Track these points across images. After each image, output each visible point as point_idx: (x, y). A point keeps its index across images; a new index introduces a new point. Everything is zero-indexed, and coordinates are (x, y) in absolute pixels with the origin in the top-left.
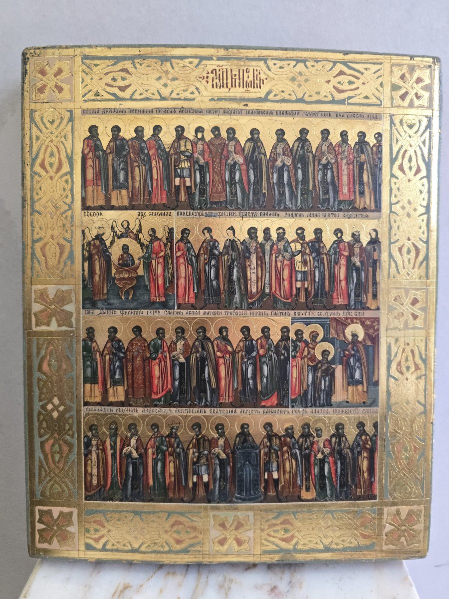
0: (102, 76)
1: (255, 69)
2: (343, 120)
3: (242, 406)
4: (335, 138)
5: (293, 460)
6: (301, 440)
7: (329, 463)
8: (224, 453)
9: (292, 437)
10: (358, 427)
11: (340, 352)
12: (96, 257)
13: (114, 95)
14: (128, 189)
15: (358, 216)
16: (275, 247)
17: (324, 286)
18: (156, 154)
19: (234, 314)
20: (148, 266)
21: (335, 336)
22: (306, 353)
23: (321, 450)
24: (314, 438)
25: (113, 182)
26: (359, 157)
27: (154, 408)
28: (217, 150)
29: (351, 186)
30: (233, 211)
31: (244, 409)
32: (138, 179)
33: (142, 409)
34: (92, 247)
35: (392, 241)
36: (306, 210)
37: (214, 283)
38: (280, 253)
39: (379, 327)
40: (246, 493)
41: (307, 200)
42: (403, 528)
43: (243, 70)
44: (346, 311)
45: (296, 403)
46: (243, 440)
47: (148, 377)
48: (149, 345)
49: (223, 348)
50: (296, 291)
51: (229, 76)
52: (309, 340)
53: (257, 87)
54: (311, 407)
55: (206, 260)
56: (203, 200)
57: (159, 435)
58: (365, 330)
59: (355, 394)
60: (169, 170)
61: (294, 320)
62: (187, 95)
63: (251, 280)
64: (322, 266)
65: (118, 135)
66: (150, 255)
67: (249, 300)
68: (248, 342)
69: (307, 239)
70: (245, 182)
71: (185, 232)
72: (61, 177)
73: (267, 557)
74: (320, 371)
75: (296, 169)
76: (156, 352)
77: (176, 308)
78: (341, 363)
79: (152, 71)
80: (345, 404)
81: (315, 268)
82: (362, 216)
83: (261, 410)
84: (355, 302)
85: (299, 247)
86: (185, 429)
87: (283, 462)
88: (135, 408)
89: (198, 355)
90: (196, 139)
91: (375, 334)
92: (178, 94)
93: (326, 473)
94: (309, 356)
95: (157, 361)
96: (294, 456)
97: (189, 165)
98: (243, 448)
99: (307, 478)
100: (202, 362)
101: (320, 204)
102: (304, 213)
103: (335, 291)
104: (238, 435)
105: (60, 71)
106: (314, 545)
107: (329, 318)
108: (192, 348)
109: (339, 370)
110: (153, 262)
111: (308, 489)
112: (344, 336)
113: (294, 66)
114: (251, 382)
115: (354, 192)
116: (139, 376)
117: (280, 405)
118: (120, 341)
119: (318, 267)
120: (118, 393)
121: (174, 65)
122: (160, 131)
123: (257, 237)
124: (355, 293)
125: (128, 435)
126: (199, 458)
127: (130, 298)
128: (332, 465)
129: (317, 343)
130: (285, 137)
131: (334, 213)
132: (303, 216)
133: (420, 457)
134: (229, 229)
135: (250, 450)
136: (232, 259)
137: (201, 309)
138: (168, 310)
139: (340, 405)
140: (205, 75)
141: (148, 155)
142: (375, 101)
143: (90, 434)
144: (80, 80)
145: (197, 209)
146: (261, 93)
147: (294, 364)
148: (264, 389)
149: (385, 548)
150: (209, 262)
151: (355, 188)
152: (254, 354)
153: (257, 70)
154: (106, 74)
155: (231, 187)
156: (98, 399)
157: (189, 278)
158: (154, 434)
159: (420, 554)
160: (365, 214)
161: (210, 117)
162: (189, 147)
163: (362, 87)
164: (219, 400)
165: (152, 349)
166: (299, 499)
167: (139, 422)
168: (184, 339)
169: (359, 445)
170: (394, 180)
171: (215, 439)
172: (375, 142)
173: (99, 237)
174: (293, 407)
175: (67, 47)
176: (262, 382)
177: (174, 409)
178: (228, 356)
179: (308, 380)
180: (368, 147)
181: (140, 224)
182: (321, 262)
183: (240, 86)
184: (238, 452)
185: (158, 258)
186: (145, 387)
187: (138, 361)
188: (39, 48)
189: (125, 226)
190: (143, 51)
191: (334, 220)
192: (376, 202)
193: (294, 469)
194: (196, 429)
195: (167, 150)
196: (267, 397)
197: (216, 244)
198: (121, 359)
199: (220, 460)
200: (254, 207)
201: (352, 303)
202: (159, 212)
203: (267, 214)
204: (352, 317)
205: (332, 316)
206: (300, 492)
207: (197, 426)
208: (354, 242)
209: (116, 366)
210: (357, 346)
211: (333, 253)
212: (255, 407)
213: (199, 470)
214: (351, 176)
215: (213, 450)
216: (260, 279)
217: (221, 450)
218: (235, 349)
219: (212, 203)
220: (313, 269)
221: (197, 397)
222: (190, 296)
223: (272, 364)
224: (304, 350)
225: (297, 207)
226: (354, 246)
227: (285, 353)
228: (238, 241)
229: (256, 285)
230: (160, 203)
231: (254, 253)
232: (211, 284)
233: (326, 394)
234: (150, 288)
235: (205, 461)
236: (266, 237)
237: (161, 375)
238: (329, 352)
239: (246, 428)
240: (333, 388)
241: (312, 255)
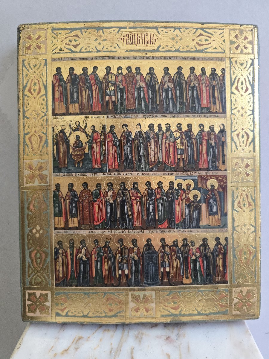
0: (63, 39)
1: (151, 33)
2: (203, 61)
3: (147, 228)
4: (198, 72)
5: (178, 260)
6: (182, 248)
7: (199, 262)
8: (137, 256)
9: (177, 246)
10: (216, 240)
11: (204, 196)
12: (61, 143)
13: (70, 50)
14: (79, 103)
15: (212, 116)
16: (165, 135)
17: (194, 157)
18: (95, 82)
19: (142, 174)
20: (91, 148)
21: (201, 186)
22: (184, 197)
24: (190, 247)
25: (70, 99)
26: (212, 82)
27: (96, 231)
28: (130, 80)
29: (208, 99)
30: (140, 115)
31: (148, 230)
32: (84, 97)
33: (88, 231)
34: (58, 137)
35: (233, 130)
36: (182, 113)
37: (130, 156)
38: (168, 138)
39: (226, 181)
40: (150, 280)
41: (183, 107)
42: (245, 300)
43: (144, 34)
44: (207, 172)
45: (179, 226)
46: (148, 248)
47: (92, 212)
48: (92, 193)
49: (135, 195)
51: (136, 38)
52: (185, 189)
53: (152, 44)
54: (188, 228)
55: (125, 143)
56: (123, 108)
57: (98, 247)
58: (218, 182)
59: (213, 220)
60: (102, 92)
61: (177, 178)
62: (112, 49)
63: (151, 154)
64: (192, 146)
65: (73, 73)
66: (92, 141)
67: (150, 166)
68: (150, 191)
69: (183, 130)
70: (146, 98)
71: (112, 127)
72: (40, 97)
73: (164, 319)
74: (193, 207)
75: (176, 90)
76: (97, 197)
77: (107, 172)
78: (205, 202)
79: (92, 36)
82: (215, 116)
83: (158, 231)
84: (212, 166)
85: (178, 135)
86: (114, 243)
87: (172, 262)
88: (84, 231)
89: (121, 199)
90: (118, 74)
91: (225, 185)
92: (107, 49)
93: (198, 268)
94: (186, 198)
95: (97, 202)
96: (178, 258)
97: (114, 89)
98: (148, 253)
99: (187, 271)
100: (123, 203)
101: (190, 109)
102: (181, 115)
103: (200, 161)
104: (145, 246)
105: (39, 37)
106: (191, 311)
107: (197, 176)
108: (117, 195)
109: (204, 206)
110: (94, 145)
111: (187, 278)
112: (206, 186)
113: (173, 32)
114: (152, 214)
115: (210, 102)
116: (87, 212)
117: (170, 227)
118: (75, 191)
119: (190, 146)
120: (74, 222)
121: (105, 32)
122: (97, 70)
123: (154, 129)
124: (212, 161)
125: (80, 247)
126: (122, 260)
127: (81, 166)
128: (201, 263)
129: (190, 191)
130: (169, 72)
131: (199, 115)
132: (180, 117)
133: (253, 258)
134: (137, 125)
135: (152, 255)
136: (140, 142)
137: (122, 172)
138: (103, 173)
139: (205, 227)
140: (123, 38)
141: (90, 83)
142: (220, 50)
143: (58, 246)
144: (51, 42)
145: (119, 114)
146: (155, 47)
147: (177, 203)
148: (160, 218)
149: (234, 313)
150: (127, 144)
151: (210, 100)
152: (154, 197)
153: (152, 34)
154: (65, 38)
155: (138, 101)
156: (62, 226)
157: (115, 154)
158: (95, 246)
159: (255, 316)
160: (216, 115)
161: (125, 61)
162: (114, 78)
163: (213, 42)
164: (134, 225)
165: (94, 196)
166: (182, 283)
167: (87, 239)
168: (113, 189)
169: (217, 251)
170: (233, 95)
171: (132, 248)
172: (221, 74)
173: (62, 131)
174: (177, 228)
175: (43, 24)
176: (158, 214)
177: (107, 231)
178: (138, 199)
179: (185, 213)
180: (217, 76)
181: (86, 123)
182: (192, 144)
183: (142, 43)
184: (145, 255)
185: (97, 142)
186: (90, 218)
187: (86, 203)
188: (27, 25)
189: (77, 125)
190: (87, 25)
191: (198, 119)
192: (223, 108)
193: (178, 266)
194: (120, 242)
195: (101, 80)
196: (162, 223)
197: (130, 133)
198: (76, 202)
199: (135, 261)
200: (152, 112)
201: (210, 167)
202: (97, 116)
203: (160, 116)
204: (210, 175)
205: (199, 175)
206: (182, 279)
207: (121, 241)
208: (211, 132)
209: (73, 206)
210: (214, 192)
211: (199, 138)
212: (155, 229)
213: (122, 267)
214: (208, 93)
215: (131, 255)
216: (156, 154)
217: (135, 254)
218: (142, 195)
219: (128, 110)
220: (187, 148)
221: (121, 223)
222: (116, 165)
223: (164, 203)
224: (183, 195)
225: (177, 112)
226: (211, 134)
227: (171, 197)
228: (143, 132)
229: (154, 157)
230: (97, 111)
231: (153, 139)
232: (127, 157)
233: (196, 221)
234: (92, 160)
235: (126, 262)
236: (159, 129)
237: (99, 211)
238: (198, 196)
239: (150, 241)
240: (200, 217)
241: (186, 139)
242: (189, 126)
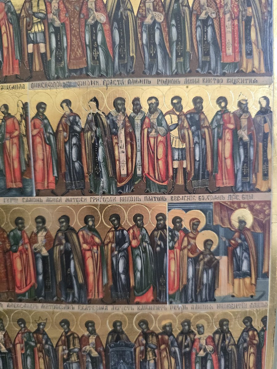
3: (114, 303)
5: (172, 359)
6: (180, 338)
7: (212, 360)
8: (96, 350)
9: (170, 334)
10: (245, 323)
11: (225, 242)
15: (245, 82)
16: (147, 120)
17: (206, 166)
18: (5, 18)
19: (102, 200)
20: (2, 148)
21: (219, 223)
22: (185, 243)
23: (203, 347)
24: (195, 335)
26: (245, 10)
27: (20, 303)
28: (75, 8)
29: (236, 45)
30: (95, 80)
31: (116, 305)
33: (7, 303)
36: (182, 76)
37: (77, 165)
38: (153, 127)
39: (270, 211)
41: (184, 64)
44: (232, 194)
46: (117, 338)
47: (10, 271)
48: (8, 236)
49: (89, 240)
50: (173, 172)
52: (188, 228)
54: (192, 302)
55: (66, 138)
56: (61, 68)
57: (26, 331)
58: (254, 215)
59: (241, 287)
60: (20, 36)
61: (171, 206)
63: (119, 160)
64: (203, 142)
66: (3, 136)
67: (118, 184)
68: (118, 233)
69: (185, 110)
70: (109, 45)
71: (41, 106)
74: (202, 263)
75: (169, 27)
76: (17, 244)
77: (35, 194)
78: (226, 254)
80: (231, 299)
81: (195, 144)
82: (251, 81)
83: (135, 307)
84: (243, 183)
85: (175, 120)
86: (52, 325)
87: (161, 361)
89: (62, 247)
91: (267, 219)
94: (189, 247)
95: (18, 253)
97: (43, 28)
98: (116, 346)
100: (67, 255)
101: (199, 67)
102: (180, 79)
103: (219, 172)
107: (212, 203)
108: (55, 240)
109: (224, 261)
110: (8, 143)
112: (230, 223)
114: (123, 277)
115: (241, 52)
116: (1, 270)
117: (157, 301)
119: (199, 143)
123: (125, 109)
124: (243, 173)
126: (69, 355)
128: (215, 362)
129: (199, 232)
131: (217, 78)
132: (179, 83)
134: (91, 100)
135: (124, 349)
136: (96, 136)
137: (62, 195)
138: (26, 198)
139: (224, 300)
145: (54, 79)
147: (172, 256)
148: (138, 284)
150: (70, 139)
151: (240, 47)
152: (126, 245)
155: (92, 51)
157: (47, 160)
158: (21, 330)
160: (253, 78)
162: (42, 7)
164: (88, 296)
165: (12, 241)
167: (5, 316)
169: (245, 341)
171: (86, 337)
174: (171, 303)
177: (39, 305)
178: (95, 248)
179: (187, 273)
182: (202, 138)
184: (110, 350)
185: (12, 138)
186: (8, 281)
191: (217, 86)
192: (266, 64)
193: (173, 368)
194: (64, 325)
195: (18, 12)
197: (77, 118)
199: (92, 358)
200: (121, 74)
201: (239, 184)
202: (12, 85)
203: (136, 82)
204: (238, 200)
205: (216, 200)
207: (65, 323)
208: (241, 113)
210: (244, 234)
211: (216, 126)
212: (129, 304)
213: (70, 367)
214: (236, 33)
215: (84, 348)
216: (130, 160)
217: (93, 347)
218: (103, 240)
219: (70, 71)
220: (192, 146)
221: (63, 292)
222: (50, 181)
223: (147, 256)
224: (183, 240)
225: (172, 73)
226: (241, 118)
227: (161, 244)
228: (102, 114)
229: (126, 166)
230: (12, 74)
231: (122, 128)
232: (72, 166)
233: (209, 288)
234: (5, 172)
235: (76, 359)
236: (136, 108)
237: (23, 269)
238: (213, 242)
239: (119, 326)
240: (216, 281)
241: (191, 129)
242: (198, 101)
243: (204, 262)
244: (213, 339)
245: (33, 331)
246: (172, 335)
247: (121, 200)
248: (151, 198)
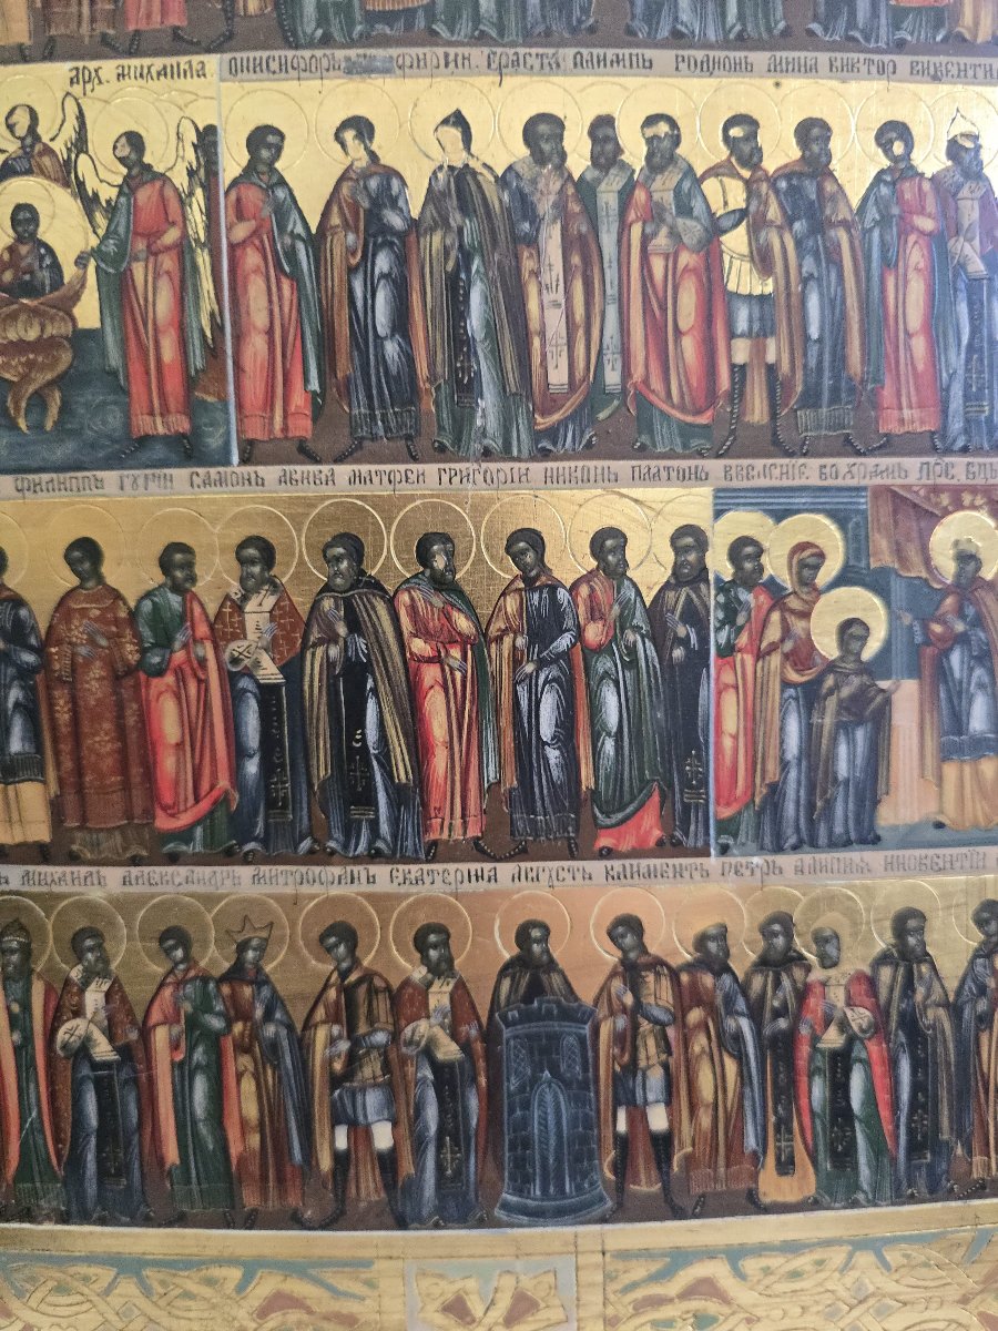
3: (521, 853)
5: (727, 1059)
6: (757, 982)
7: (867, 1063)
8: (454, 1036)
9: (721, 967)
10: (980, 923)
15: (970, 73)
16: (640, 195)
17: (844, 358)
19: (479, 478)
20: (118, 291)
21: (889, 560)
22: (773, 633)
24: (808, 969)
27: (170, 869)
30: (460, 50)
31: (529, 865)
33: (119, 872)
36: (759, 45)
37: (391, 349)
38: (663, 220)
40: (545, 1190)
44: (932, 460)
45: (735, 836)
46: (529, 987)
47: (137, 746)
48: (133, 615)
49: (434, 622)
50: (732, 378)
54: (795, 848)
55: (354, 254)
56: (336, 5)
57: (192, 973)
59: (968, 792)
61: (724, 500)
63: (542, 334)
64: (833, 276)
66: (122, 245)
67: (539, 419)
68: (535, 596)
69: (771, 164)
71: (264, 141)
74: (831, 703)
76: (165, 641)
77: (235, 458)
78: (914, 671)
81: (805, 281)
82: (989, 73)
83: (597, 867)
84: (969, 422)
85: (737, 197)
86: (293, 948)
87: (688, 1069)
88: (94, 869)
89: (334, 651)
93: (856, 1104)
94: (788, 646)
95: (170, 679)
96: (731, 1043)
98: (527, 1017)
99: (783, 1126)
100: (352, 679)
101: (816, 18)
102: (755, 57)
103: (889, 381)
104: (506, 969)
107: (864, 489)
108: (308, 624)
109: (906, 697)
110: (138, 270)
111: (786, 1166)
112: (927, 561)
114: (553, 755)
116: (101, 742)
117: (673, 845)
118: (18, 602)
119: (819, 280)
120: (25, 811)
123: (563, 156)
124: (967, 387)
125: (73, 974)
126: (353, 1060)
127: (49, 425)
129: (819, 593)
131: (876, 57)
132: (749, 68)
134: (445, 122)
135: (556, 1026)
136: (461, 246)
137: (339, 460)
138: (201, 471)
139: (909, 838)
145: (311, 45)
147: (728, 678)
148: (607, 782)
150: (368, 258)
152: (564, 642)
157: (285, 332)
158: (171, 972)
160: (997, 62)
164: (427, 829)
165: (146, 632)
166: (753, 1204)
167: (112, 923)
168: (275, 587)
169: (982, 990)
171: (415, 987)
174: (724, 850)
176: (596, 753)
177: (245, 872)
178: (456, 653)
179: (782, 742)
181: (81, 117)
182: (829, 261)
184: (506, 1033)
185: (156, 254)
186: (126, 786)
187: (95, 683)
189: (21, 130)
191: (877, 85)
193: (730, 1094)
194: (336, 945)
196: (620, 816)
197: (395, 183)
198: (25, 673)
199: (438, 1067)
200: (548, 32)
201: (956, 425)
202: (158, 63)
203: (602, 61)
204: (954, 482)
205: (878, 481)
206: (755, 1177)
207: (342, 935)
208: (959, 178)
209: (10, 705)
211: (877, 223)
212: (573, 858)
213: (354, 1106)
215: (409, 1028)
216: (581, 333)
217: (442, 1026)
218: (484, 623)
219: (372, 18)
220: (796, 288)
221: (336, 820)
222: (293, 409)
223: (638, 681)
224: (765, 622)
225: (727, 33)
226: (960, 195)
227: (688, 635)
228: (485, 172)
229: (565, 354)
230: (158, 26)
231: (554, 221)
232: (376, 356)
233: (856, 794)
234: (127, 377)
235: (379, 1072)
236: (602, 153)
237: (187, 738)
238: (867, 629)
239: (538, 941)
240: (882, 771)
241: (791, 230)
242: (813, 133)
243: (840, 702)
244: (872, 982)
245: (217, 973)
246: (729, 970)
247: (549, 480)
248: (653, 471)
